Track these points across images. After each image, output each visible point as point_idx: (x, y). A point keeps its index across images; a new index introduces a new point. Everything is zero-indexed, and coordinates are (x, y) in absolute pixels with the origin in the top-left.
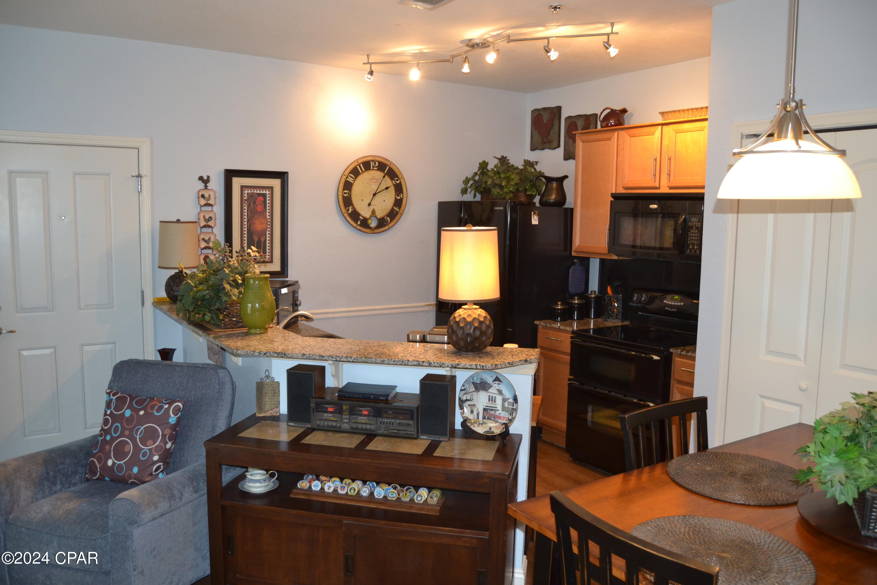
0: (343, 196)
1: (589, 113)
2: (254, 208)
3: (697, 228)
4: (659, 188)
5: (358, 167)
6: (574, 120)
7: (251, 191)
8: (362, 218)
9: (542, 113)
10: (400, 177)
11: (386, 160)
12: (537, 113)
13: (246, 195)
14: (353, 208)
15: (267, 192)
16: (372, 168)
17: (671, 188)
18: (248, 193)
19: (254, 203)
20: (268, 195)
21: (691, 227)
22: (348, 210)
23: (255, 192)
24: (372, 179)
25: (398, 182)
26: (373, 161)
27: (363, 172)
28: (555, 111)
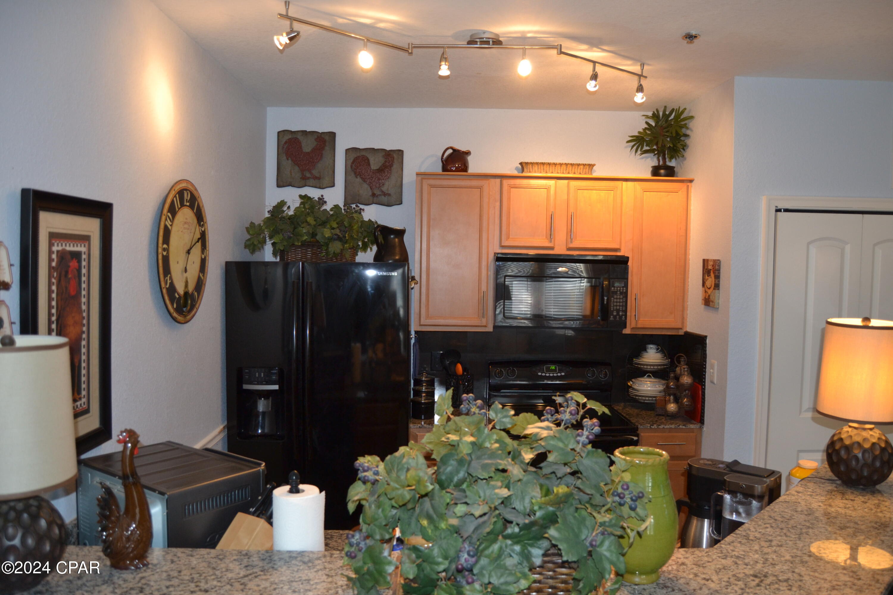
0: (163, 255)
1: (388, 148)
2: (66, 288)
3: (621, 293)
4: (552, 248)
5: (175, 199)
6: (364, 153)
7: (62, 245)
8: (177, 296)
9: (299, 137)
10: (205, 221)
11: (196, 190)
12: (287, 137)
13: (54, 256)
14: (171, 278)
15: (82, 249)
16: (185, 204)
17: (569, 249)
18: (58, 252)
19: (67, 273)
20: (84, 256)
21: (615, 293)
22: (166, 284)
23: (68, 248)
24: (185, 223)
25: (203, 229)
26: (186, 190)
27: (179, 209)
28: (327, 138)
